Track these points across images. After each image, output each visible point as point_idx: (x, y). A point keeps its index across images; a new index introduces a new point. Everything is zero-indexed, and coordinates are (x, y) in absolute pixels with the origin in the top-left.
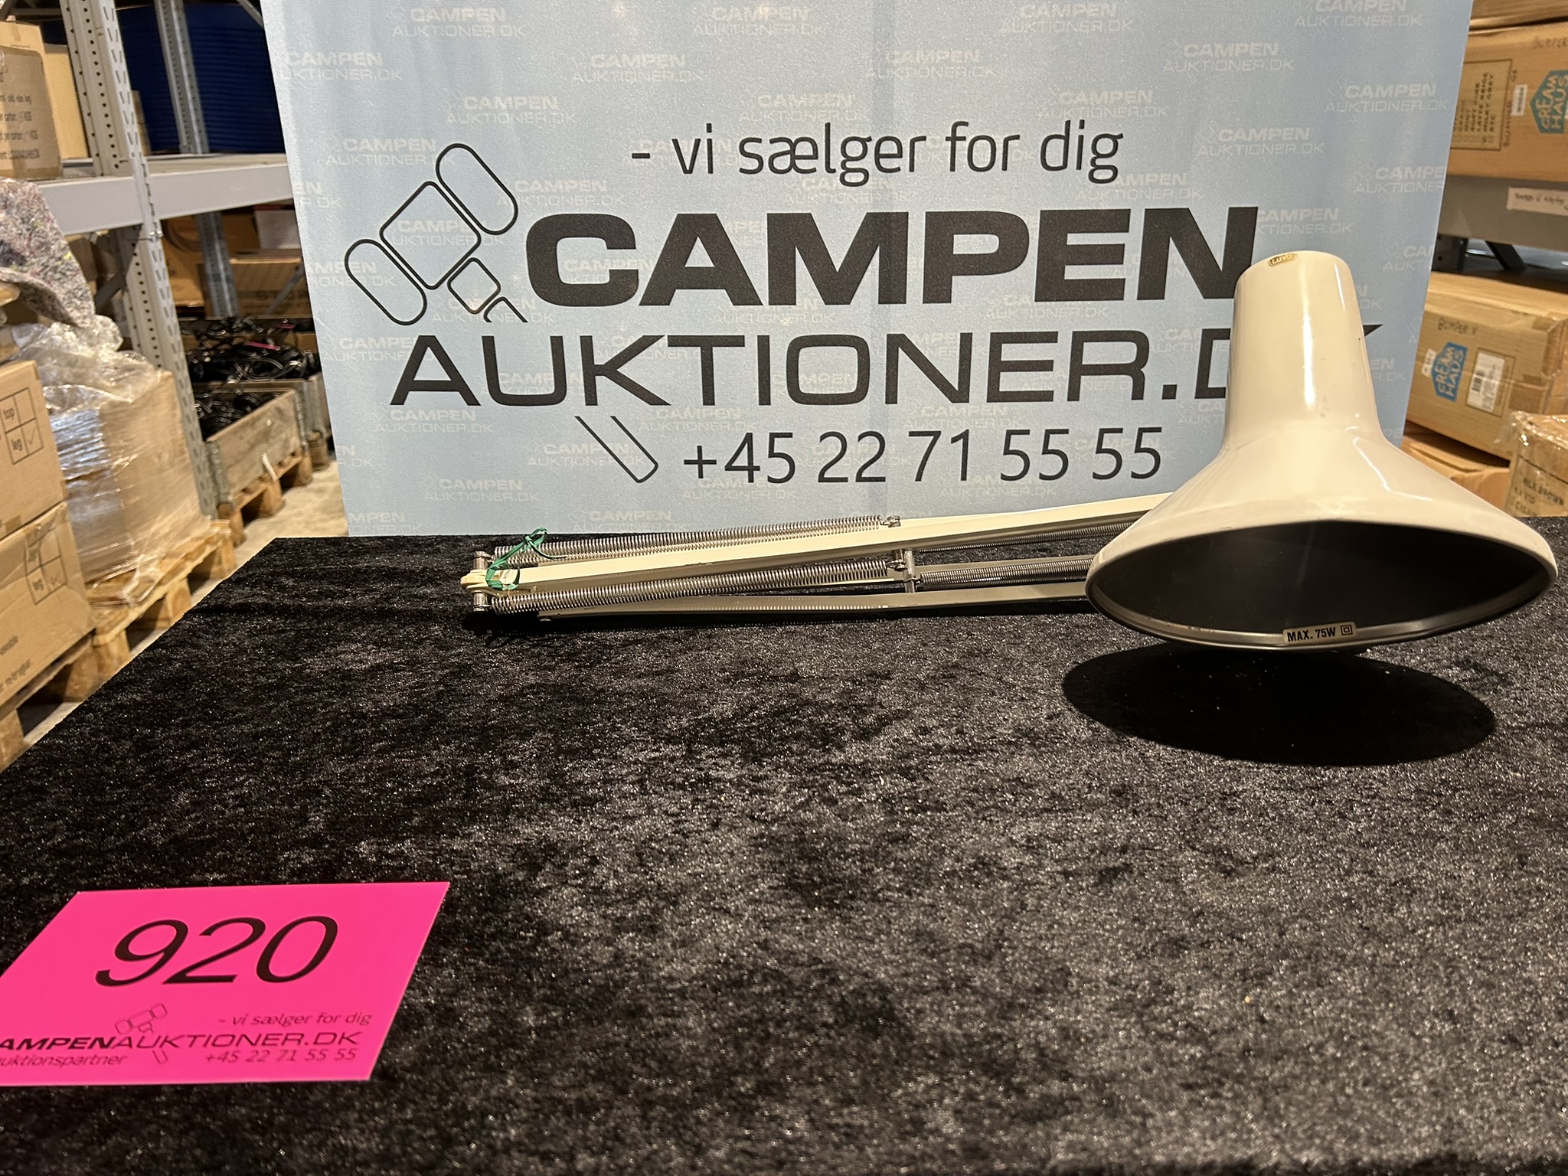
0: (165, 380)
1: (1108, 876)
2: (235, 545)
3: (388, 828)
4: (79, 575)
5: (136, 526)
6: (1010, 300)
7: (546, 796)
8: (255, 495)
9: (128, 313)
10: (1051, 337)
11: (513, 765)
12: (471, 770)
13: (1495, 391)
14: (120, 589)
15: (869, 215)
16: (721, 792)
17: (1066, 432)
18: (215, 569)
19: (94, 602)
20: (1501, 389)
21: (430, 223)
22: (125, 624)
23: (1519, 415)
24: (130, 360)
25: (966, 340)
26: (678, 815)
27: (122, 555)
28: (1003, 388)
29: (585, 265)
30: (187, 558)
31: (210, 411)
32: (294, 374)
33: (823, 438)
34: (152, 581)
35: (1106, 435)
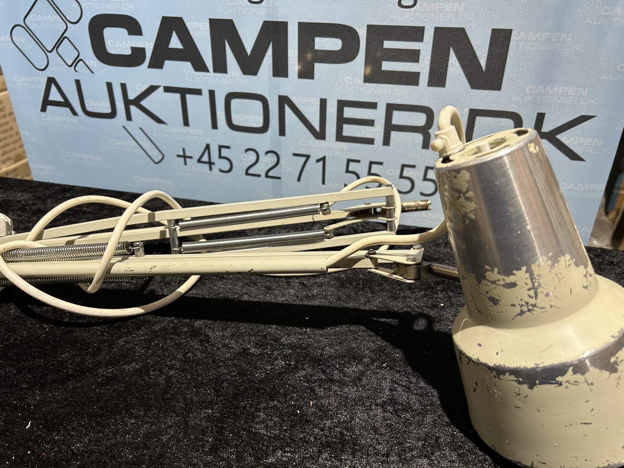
6: (348, 80)
10: (373, 106)
15: (265, 22)
17: (381, 163)
21: (44, 16)
25: (323, 103)
28: (345, 133)
29: (118, 43)
33: (247, 150)
35: (405, 169)
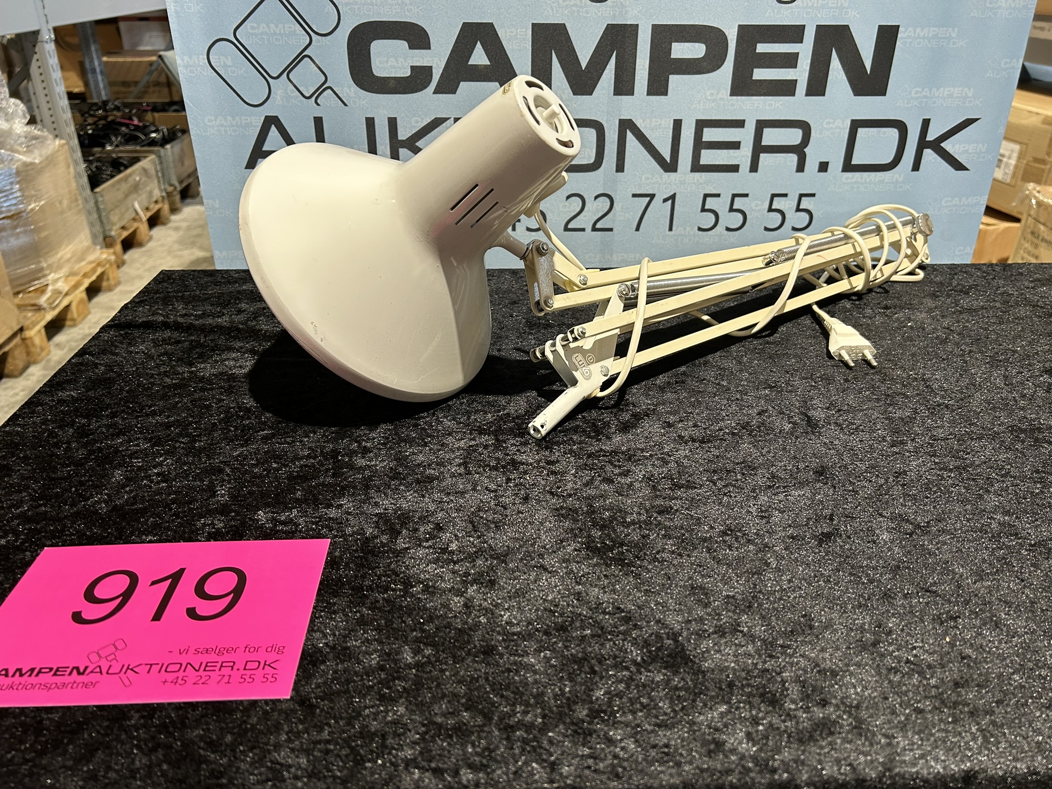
0: (62, 146)
1: (825, 538)
2: (118, 267)
3: (279, 501)
4: (8, 288)
5: (49, 252)
6: (712, 94)
7: (396, 476)
8: (131, 231)
9: (33, 97)
10: (740, 124)
11: (366, 451)
12: (335, 453)
13: (1012, 168)
14: (38, 298)
15: (608, 26)
16: (525, 473)
17: (746, 195)
18: (105, 284)
19: (20, 307)
20: (1016, 167)
21: (272, 25)
22: (44, 323)
23: (1031, 186)
24: (36, 131)
25: (678, 124)
26: (496, 491)
27: (38, 274)
28: (703, 161)
29: (392, 61)
30: (85, 275)
31: (94, 170)
32: (153, 143)
33: (568, 197)
34: (60, 293)
35: (775, 199)
